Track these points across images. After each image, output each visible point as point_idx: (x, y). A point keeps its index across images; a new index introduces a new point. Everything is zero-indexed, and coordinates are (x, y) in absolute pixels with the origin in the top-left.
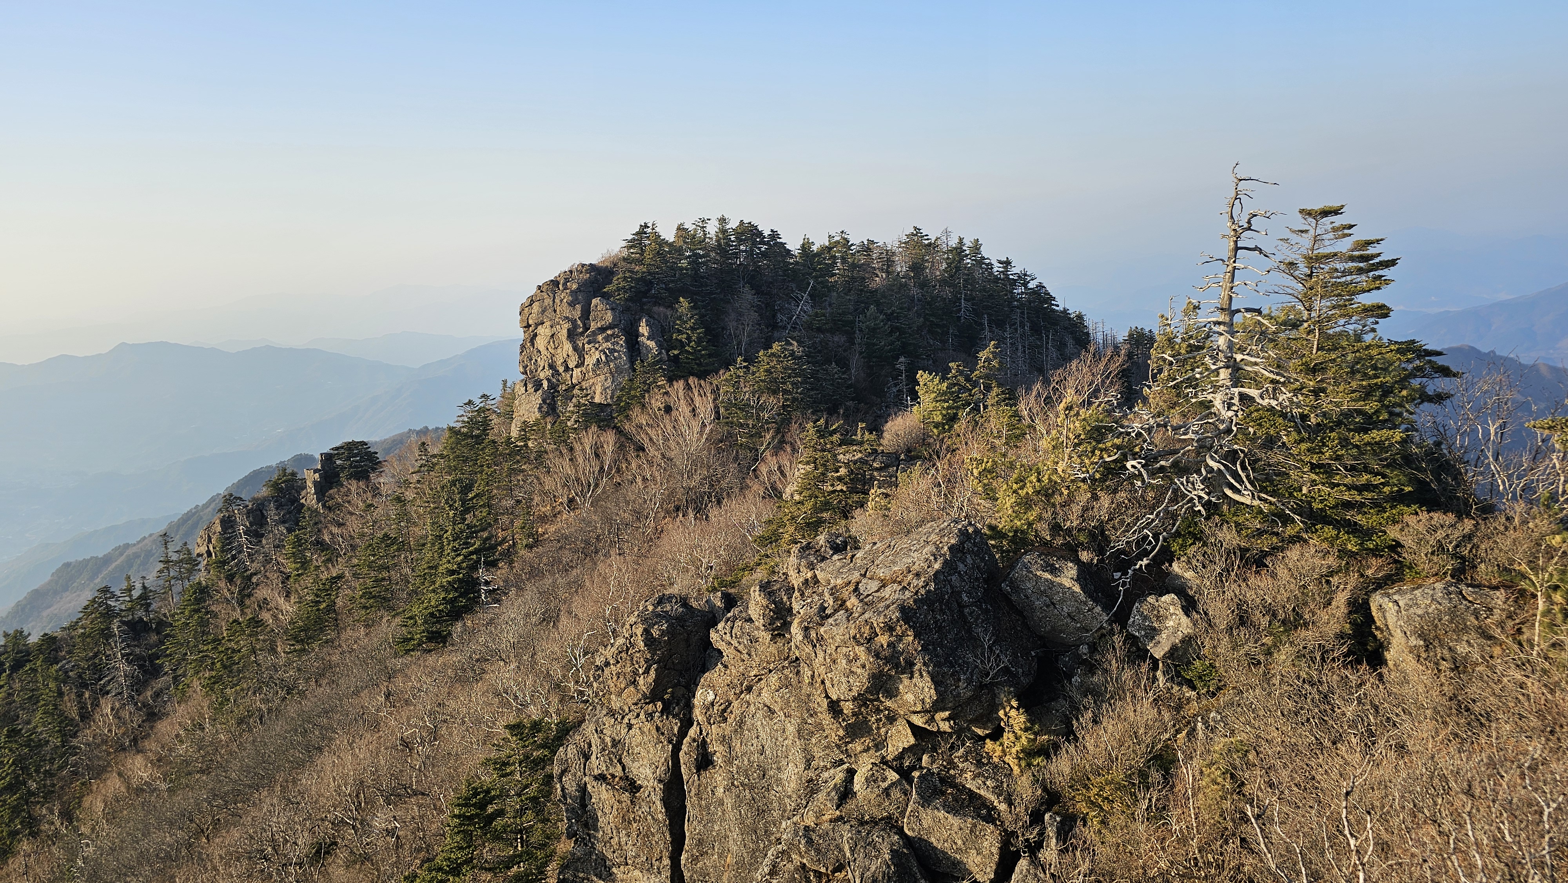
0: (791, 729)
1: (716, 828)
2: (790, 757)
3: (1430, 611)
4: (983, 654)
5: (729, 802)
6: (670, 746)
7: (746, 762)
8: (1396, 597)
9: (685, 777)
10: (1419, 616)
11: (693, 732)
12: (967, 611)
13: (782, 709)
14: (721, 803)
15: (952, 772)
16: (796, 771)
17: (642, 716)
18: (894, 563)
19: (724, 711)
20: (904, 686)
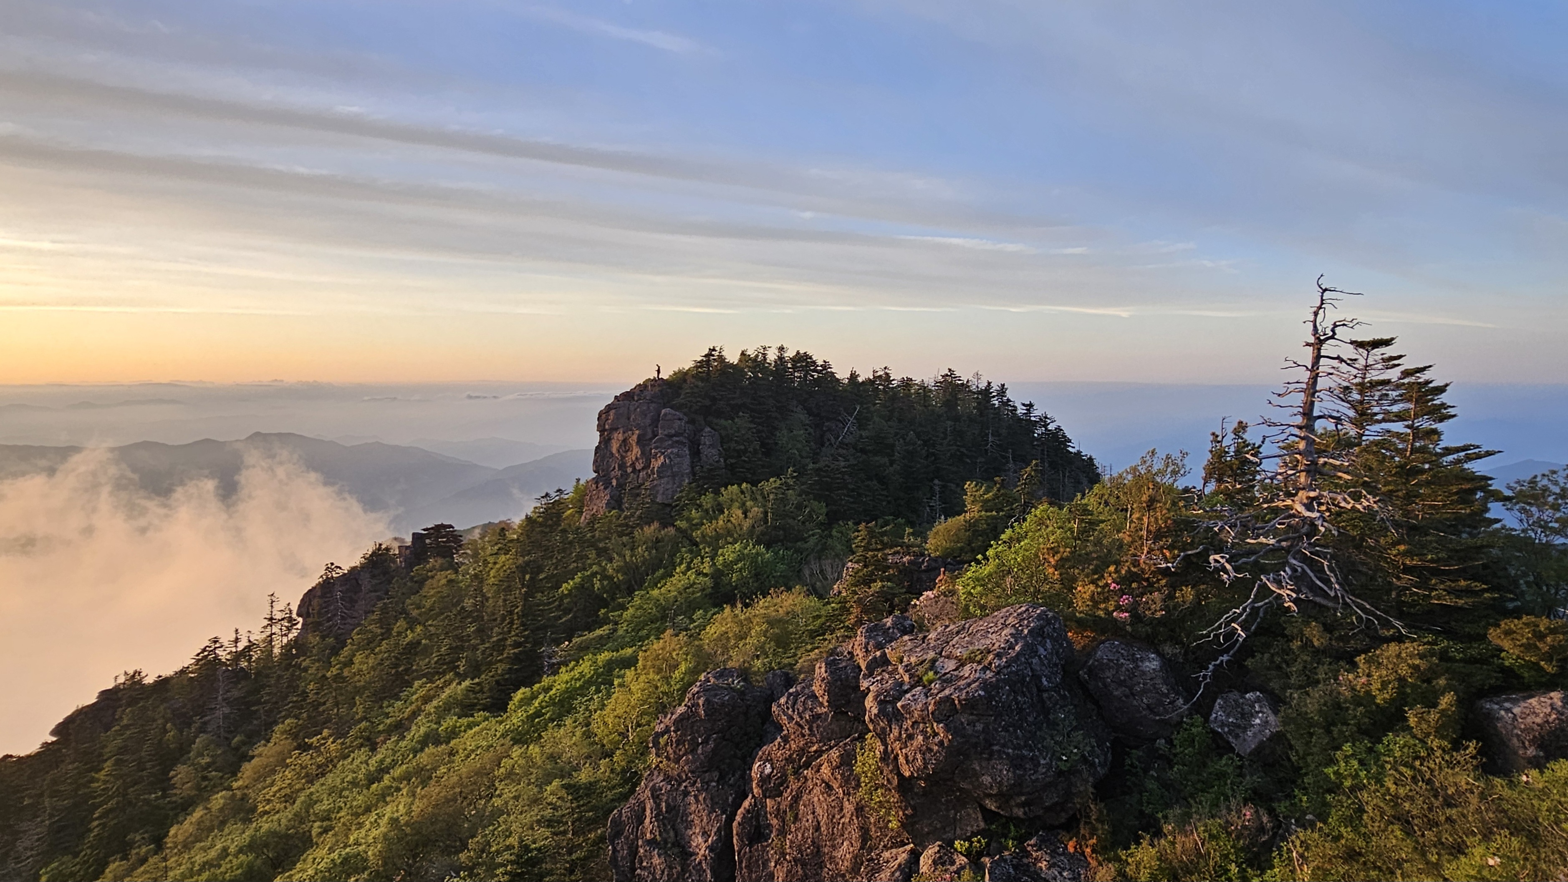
0: (849, 806)
2: (846, 834)
5: (780, 876)
6: (724, 815)
7: (800, 837)
8: (1508, 704)
9: (736, 848)
10: (1538, 724)
11: (747, 802)
12: (1045, 695)
13: (841, 786)
14: (772, 876)
15: (1025, 861)
16: (851, 849)
17: (699, 783)
18: (970, 643)
19: (781, 783)
20: (981, 766)
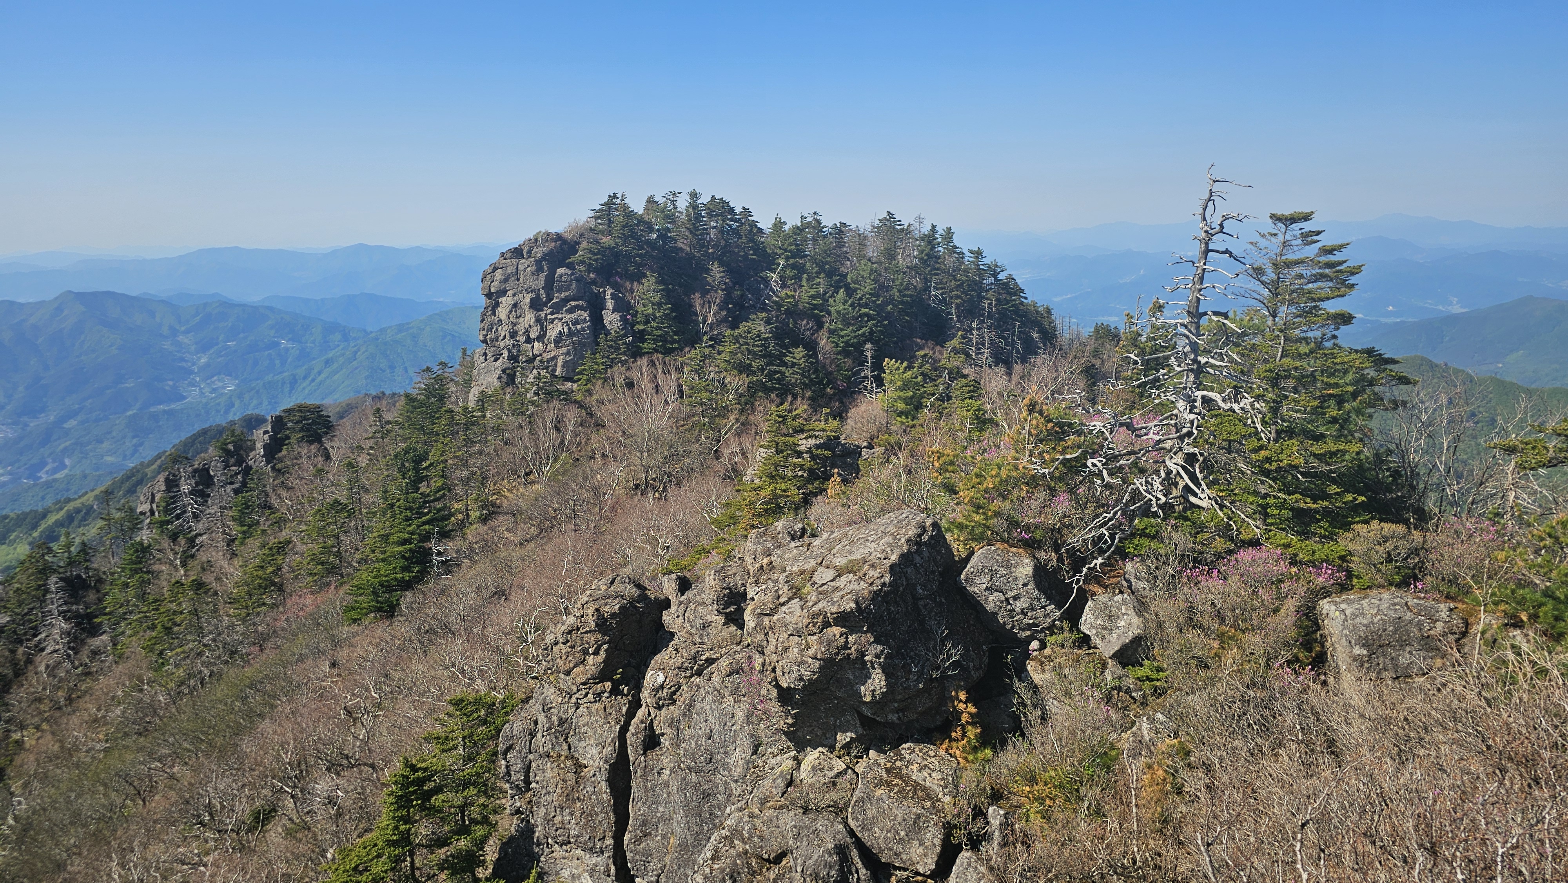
0: (740, 714)
1: (661, 809)
2: (738, 742)
3: (1376, 620)
4: (935, 648)
5: (674, 785)
6: (618, 727)
7: (693, 746)
8: (1343, 606)
9: (631, 759)
10: (1364, 626)
11: (641, 713)
12: (921, 603)
13: (731, 694)
14: (666, 784)
15: (898, 763)
16: (743, 756)
17: (590, 696)
18: (850, 552)
19: (674, 693)
20: (855, 676)
